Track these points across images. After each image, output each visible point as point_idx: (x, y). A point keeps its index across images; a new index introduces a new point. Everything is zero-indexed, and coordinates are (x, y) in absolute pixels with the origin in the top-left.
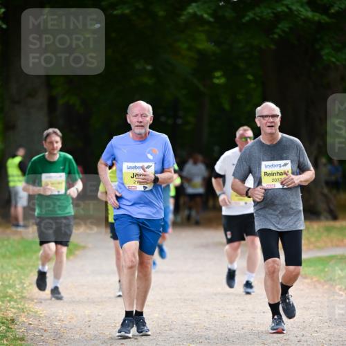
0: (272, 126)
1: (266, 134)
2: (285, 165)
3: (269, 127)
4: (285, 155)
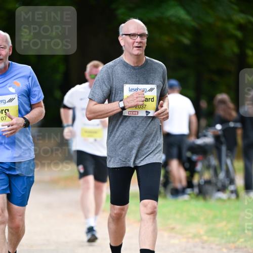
0: (140, 47)
2: (151, 90)
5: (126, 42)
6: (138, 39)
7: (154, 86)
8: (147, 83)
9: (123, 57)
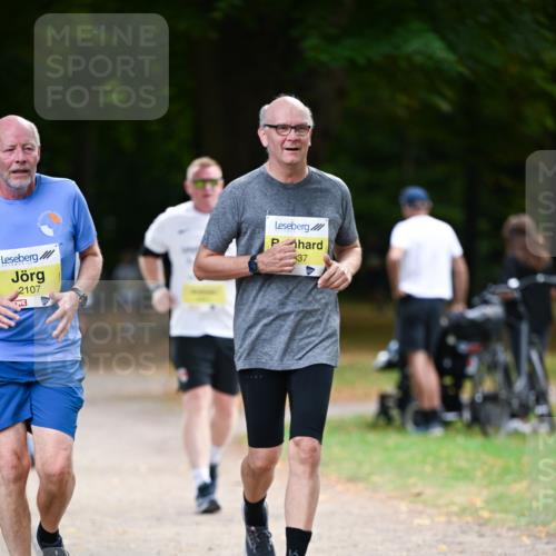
0: (296, 149)
1: (281, 162)
2: (318, 227)
3: (288, 149)
4: (317, 208)
5: (269, 138)
6: (292, 135)
7: (324, 221)
8: (310, 214)
9: (266, 167)
